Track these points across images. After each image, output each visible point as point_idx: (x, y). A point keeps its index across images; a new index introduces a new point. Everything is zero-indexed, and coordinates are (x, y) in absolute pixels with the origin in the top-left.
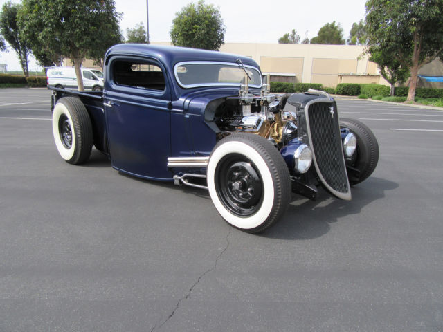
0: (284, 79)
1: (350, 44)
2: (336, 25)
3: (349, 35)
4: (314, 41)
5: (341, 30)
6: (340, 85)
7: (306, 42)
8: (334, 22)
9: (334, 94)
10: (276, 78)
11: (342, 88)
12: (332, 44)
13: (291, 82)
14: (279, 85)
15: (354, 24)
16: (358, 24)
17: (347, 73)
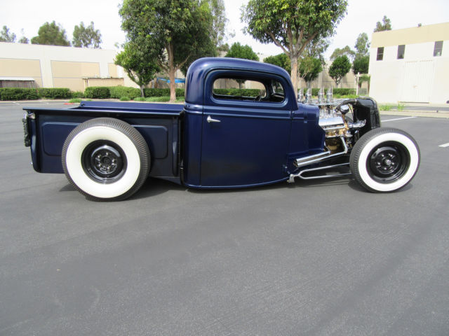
0: (20, 84)
1: (76, 46)
2: (57, 25)
3: (73, 36)
4: (35, 41)
5: (64, 32)
6: (89, 89)
7: (24, 41)
8: (54, 22)
9: (84, 98)
10: (10, 84)
11: (92, 92)
12: (56, 45)
13: (30, 87)
14: (17, 92)
15: (76, 27)
16: (79, 27)
17: (92, 76)
